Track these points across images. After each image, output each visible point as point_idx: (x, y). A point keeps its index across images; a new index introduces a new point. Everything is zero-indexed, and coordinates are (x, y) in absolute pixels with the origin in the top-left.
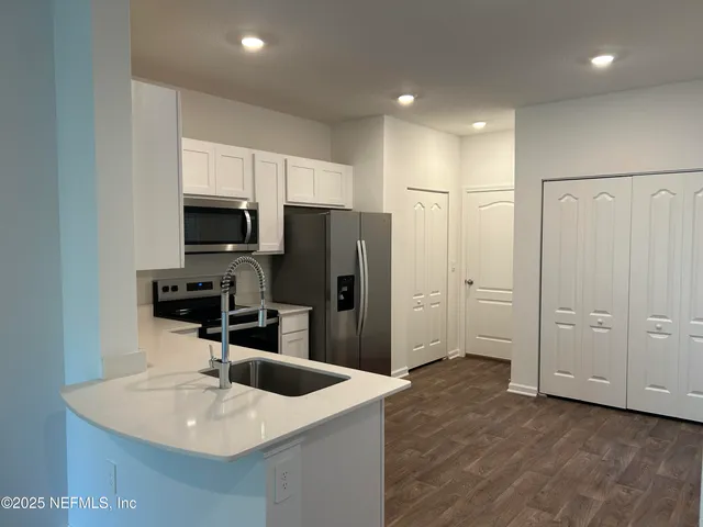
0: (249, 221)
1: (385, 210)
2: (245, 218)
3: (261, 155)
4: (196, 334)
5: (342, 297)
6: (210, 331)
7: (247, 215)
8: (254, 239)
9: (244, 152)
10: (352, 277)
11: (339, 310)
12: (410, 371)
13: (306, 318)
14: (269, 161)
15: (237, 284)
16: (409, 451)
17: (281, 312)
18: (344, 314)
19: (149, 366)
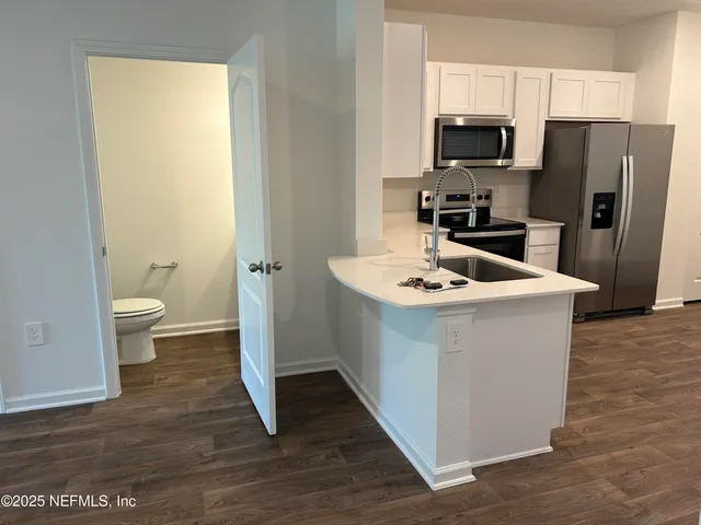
0: (504, 137)
1: (669, 122)
2: (501, 135)
3: (524, 71)
4: (445, 236)
5: (599, 215)
6: (457, 235)
7: (504, 132)
8: (509, 154)
9: (507, 71)
10: (613, 194)
11: (593, 227)
12: (685, 303)
13: (557, 233)
14: (533, 76)
15: (493, 198)
16: (642, 371)
17: (529, 225)
18: (599, 233)
19: (389, 251)
